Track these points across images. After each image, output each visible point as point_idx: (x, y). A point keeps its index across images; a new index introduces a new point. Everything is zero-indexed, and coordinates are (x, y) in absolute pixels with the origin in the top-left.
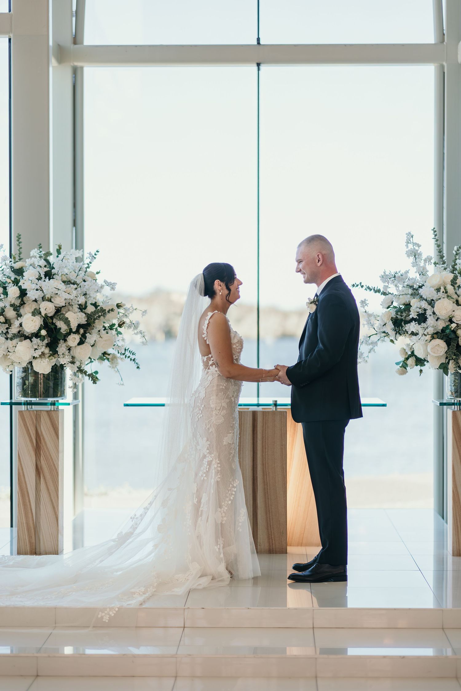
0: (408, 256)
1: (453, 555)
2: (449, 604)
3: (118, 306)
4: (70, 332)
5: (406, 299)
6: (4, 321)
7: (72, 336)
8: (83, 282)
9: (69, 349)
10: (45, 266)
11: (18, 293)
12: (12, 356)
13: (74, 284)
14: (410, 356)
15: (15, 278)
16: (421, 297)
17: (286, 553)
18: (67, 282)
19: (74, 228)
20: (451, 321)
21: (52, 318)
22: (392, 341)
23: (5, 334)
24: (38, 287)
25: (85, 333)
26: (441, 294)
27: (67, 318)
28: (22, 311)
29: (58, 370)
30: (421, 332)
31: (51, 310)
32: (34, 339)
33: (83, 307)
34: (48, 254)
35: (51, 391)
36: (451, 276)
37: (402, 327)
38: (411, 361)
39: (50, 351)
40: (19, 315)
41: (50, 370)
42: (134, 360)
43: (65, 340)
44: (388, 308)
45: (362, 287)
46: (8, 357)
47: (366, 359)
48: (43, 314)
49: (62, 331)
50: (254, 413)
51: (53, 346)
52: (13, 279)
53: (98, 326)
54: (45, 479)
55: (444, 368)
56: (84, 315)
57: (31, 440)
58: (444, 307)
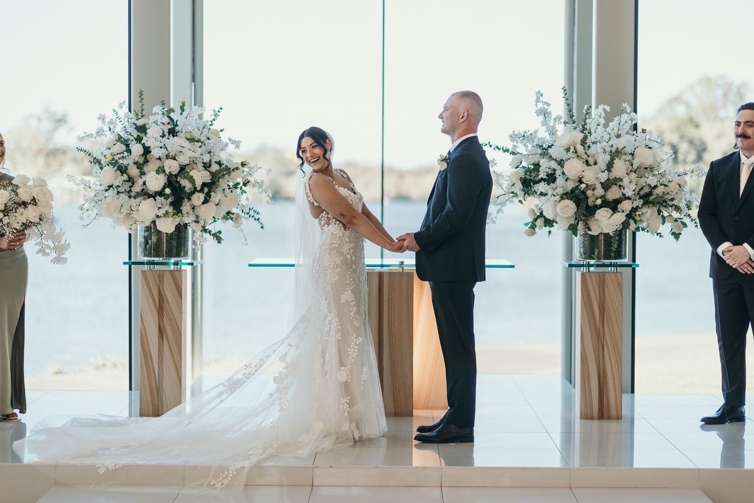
0: (538, 115)
1: (581, 418)
2: (576, 463)
3: (243, 164)
4: (195, 190)
5: (535, 159)
6: (128, 179)
7: (197, 195)
8: (208, 140)
9: (193, 208)
10: (169, 124)
11: (141, 151)
12: (135, 215)
13: (198, 141)
14: (538, 217)
15: (138, 136)
16: (551, 157)
17: (412, 416)
18: (192, 140)
19: (193, 84)
20: (581, 182)
21: (176, 176)
22: (520, 201)
23: (128, 192)
24: (162, 145)
25: (209, 191)
26: (570, 154)
27: (192, 177)
28: (145, 169)
29: (181, 230)
30: (550, 192)
31: (176, 168)
32: (158, 198)
33: (208, 165)
34: (171, 111)
35: (174, 250)
36: (581, 136)
37: (531, 187)
38: (540, 222)
39: (174, 210)
40: (143, 173)
41: (174, 229)
42: (258, 219)
43: (189, 199)
44: (516, 168)
45: (491, 146)
46: (132, 216)
47: (494, 219)
48: (167, 172)
49: (185, 189)
50: (381, 274)
51: (177, 206)
52: (135, 136)
53: (222, 185)
54: (168, 339)
55: (573, 229)
56: (209, 173)
57: (154, 300)
58: (574, 168)
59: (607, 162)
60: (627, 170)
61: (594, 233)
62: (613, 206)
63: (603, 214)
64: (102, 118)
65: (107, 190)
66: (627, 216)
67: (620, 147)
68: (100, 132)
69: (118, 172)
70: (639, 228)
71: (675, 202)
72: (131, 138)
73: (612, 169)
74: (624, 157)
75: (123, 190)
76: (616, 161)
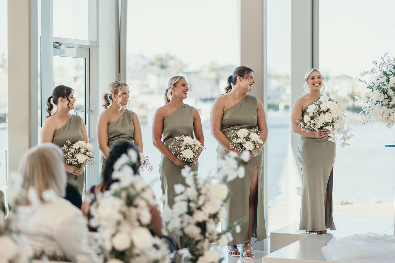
6: (387, 97)
12: (391, 118)
23: (388, 105)
46: (389, 118)
64: (375, 62)
65: (376, 104)
69: (382, 94)
72: (391, 73)
75: (385, 104)
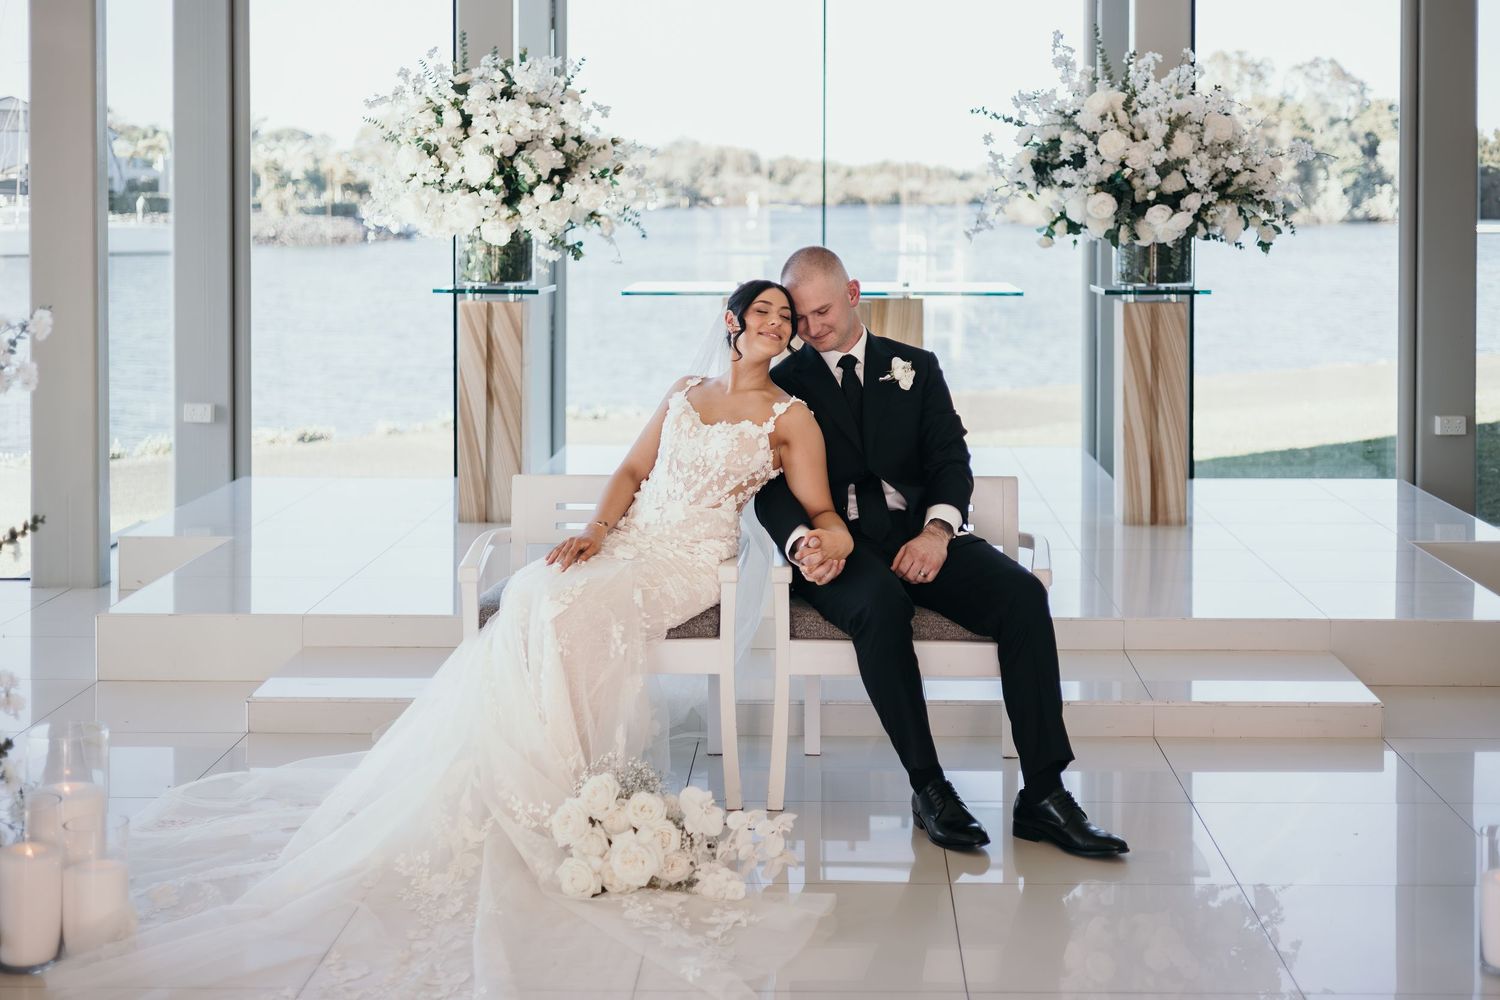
0: (1056, 67)
1: (1125, 523)
3: (614, 142)
4: (539, 181)
5: (1054, 132)
6: (438, 164)
7: (542, 187)
8: (560, 105)
9: (537, 208)
10: (502, 81)
11: (459, 120)
13: (545, 107)
14: (1058, 219)
15: (456, 99)
16: (1078, 128)
18: (535, 105)
19: (553, 31)
20: (1123, 165)
21: (511, 159)
22: (1030, 196)
23: (440, 183)
24: (489, 111)
25: (562, 182)
26: (1107, 123)
27: (534, 160)
28: (465, 148)
29: (520, 240)
30: (1078, 181)
31: (510, 146)
32: (483, 192)
33: (560, 143)
34: (508, 62)
35: (510, 271)
36: (1123, 96)
37: (1047, 174)
38: (1061, 226)
39: (508, 210)
40: (461, 155)
41: (509, 240)
42: (638, 224)
43: (531, 194)
44: (1025, 146)
45: (986, 113)
48: (497, 153)
49: (525, 179)
51: (512, 203)
52: (452, 100)
53: (582, 172)
54: (500, 407)
55: (1112, 236)
56: (561, 155)
57: (480, 348)
58: (1113, 144)
59: (1164, 135)
60: (1194, 147)
61: (1143, 242)
62: (1174, 201)
63: (1157, 215)
64: (404, 73)
65: (409, 181)
66: (1194, 216)
67: (1183, 114)
68: (398, 93)
69: (425, 154)
70: (1209, 234)
71: (1265, 196)
72: (446, 102)
73: (1171, 146)
74: (1188, 128)
75: (432, 181)
76: (1178, 133)
